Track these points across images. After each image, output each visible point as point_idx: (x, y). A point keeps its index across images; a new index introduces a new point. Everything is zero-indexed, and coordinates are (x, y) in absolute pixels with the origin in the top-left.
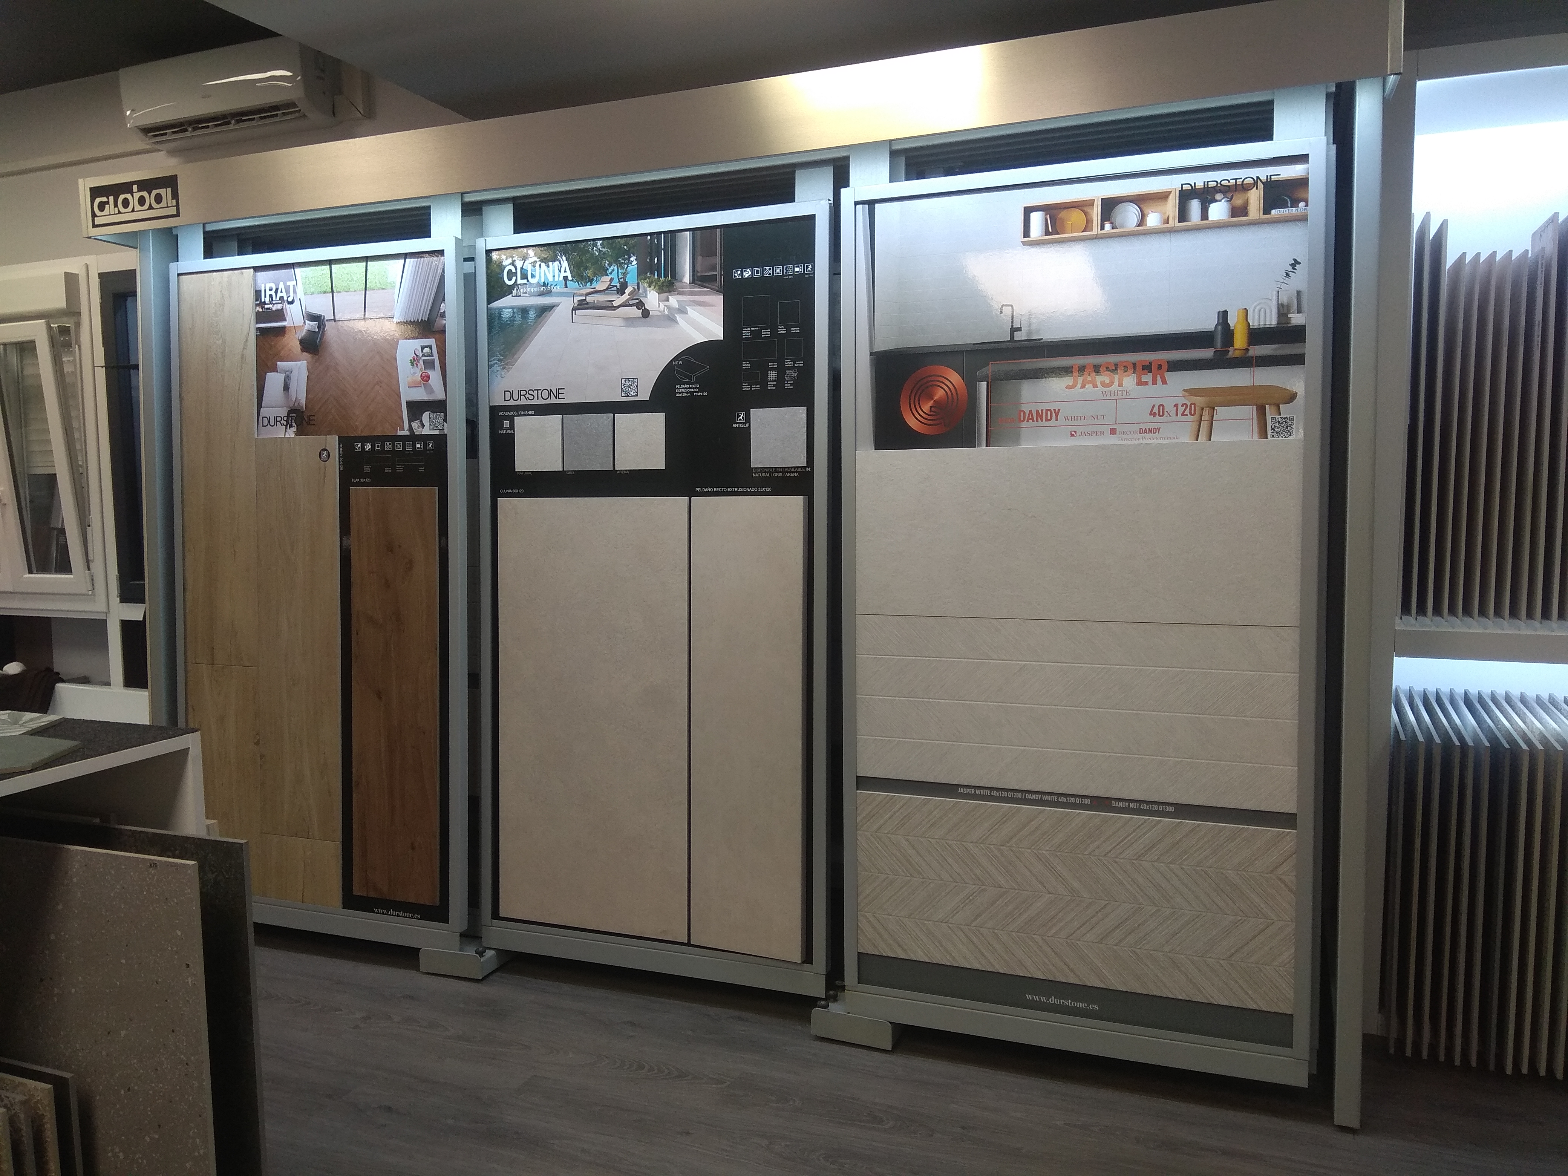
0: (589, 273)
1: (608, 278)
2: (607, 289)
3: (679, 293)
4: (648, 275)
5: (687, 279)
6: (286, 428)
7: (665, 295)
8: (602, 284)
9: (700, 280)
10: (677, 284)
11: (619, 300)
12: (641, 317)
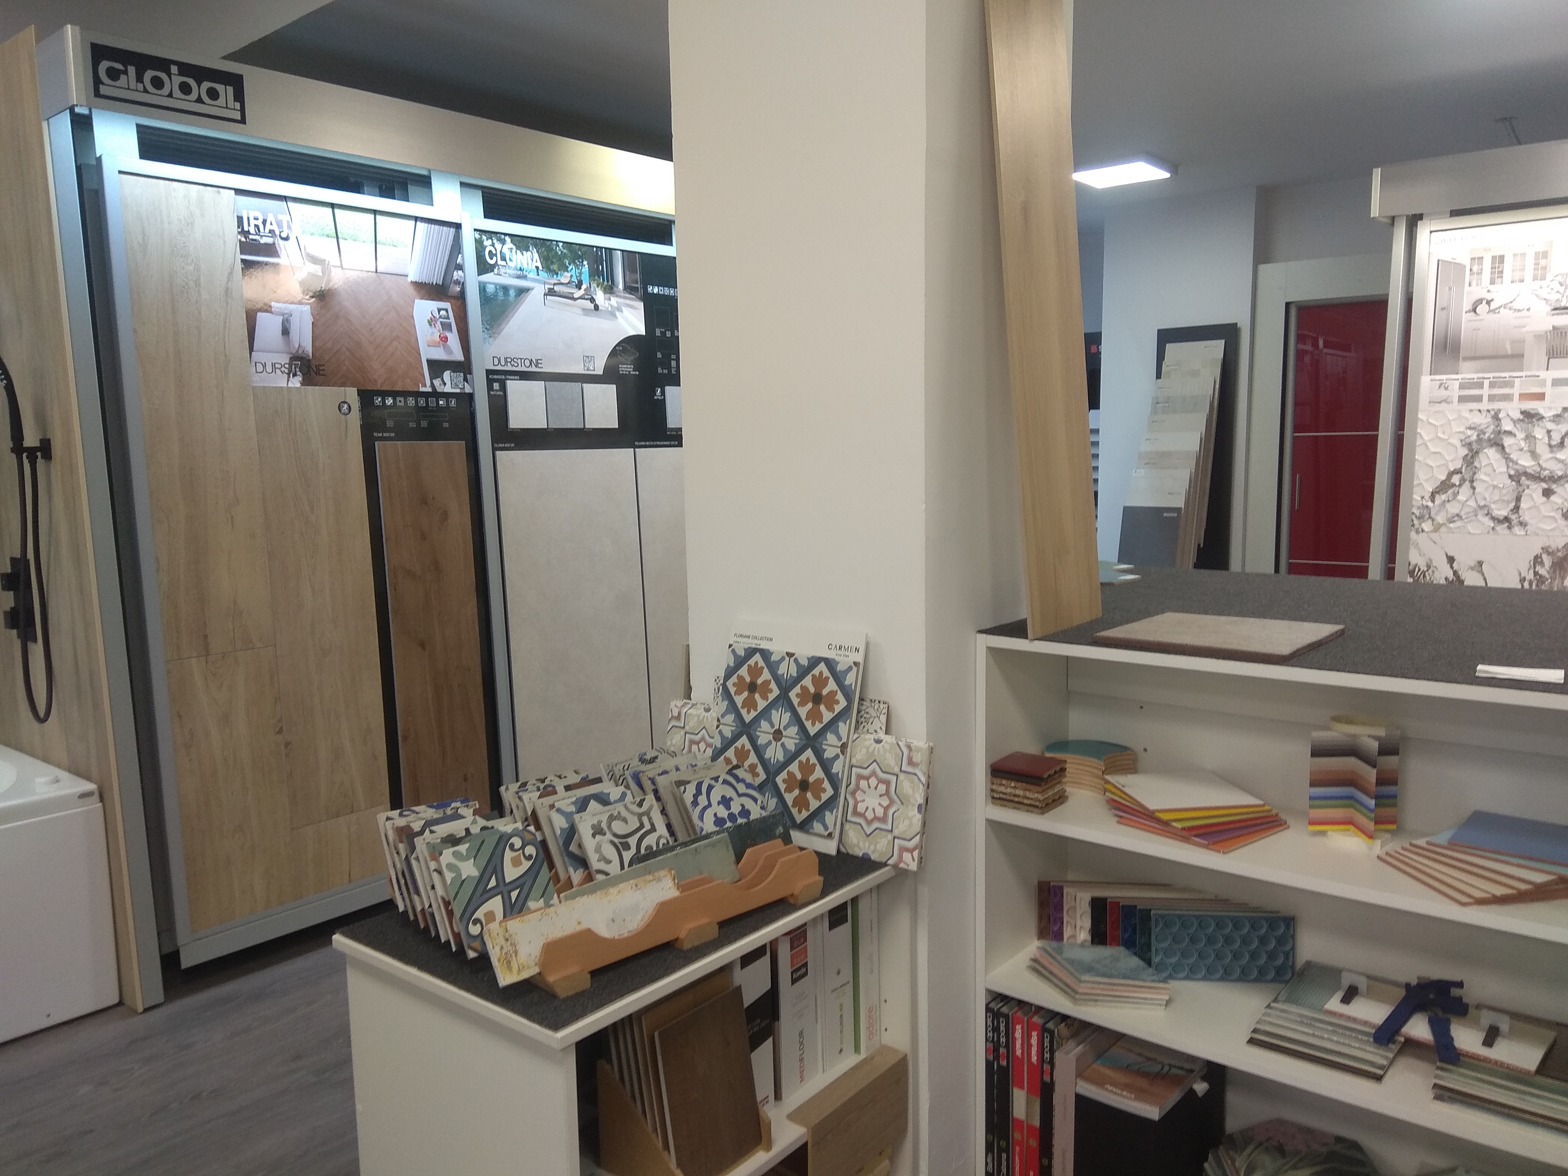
0: (555, 267)
1: (569, 275)
2: (569, 283)
3: (617, 296)
4: (596, 277)
5: (621, 286)
6: (289, 377)
7: (608, 296)
8: (565, 278)
9: (629, 289)
10: (615, 289)
11: (578, 293)
12: (592, 310)
